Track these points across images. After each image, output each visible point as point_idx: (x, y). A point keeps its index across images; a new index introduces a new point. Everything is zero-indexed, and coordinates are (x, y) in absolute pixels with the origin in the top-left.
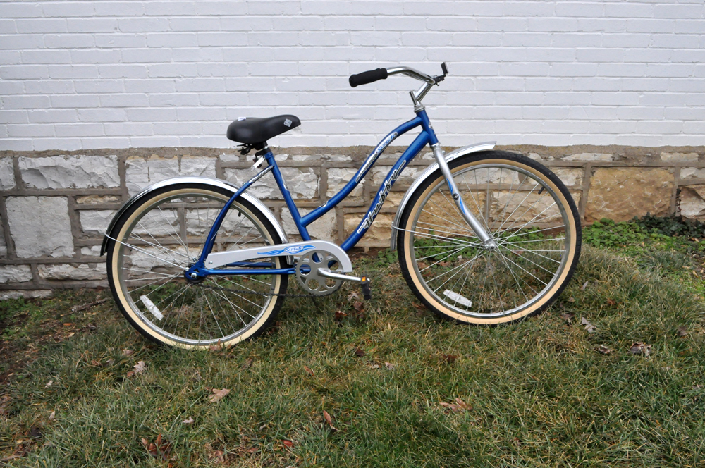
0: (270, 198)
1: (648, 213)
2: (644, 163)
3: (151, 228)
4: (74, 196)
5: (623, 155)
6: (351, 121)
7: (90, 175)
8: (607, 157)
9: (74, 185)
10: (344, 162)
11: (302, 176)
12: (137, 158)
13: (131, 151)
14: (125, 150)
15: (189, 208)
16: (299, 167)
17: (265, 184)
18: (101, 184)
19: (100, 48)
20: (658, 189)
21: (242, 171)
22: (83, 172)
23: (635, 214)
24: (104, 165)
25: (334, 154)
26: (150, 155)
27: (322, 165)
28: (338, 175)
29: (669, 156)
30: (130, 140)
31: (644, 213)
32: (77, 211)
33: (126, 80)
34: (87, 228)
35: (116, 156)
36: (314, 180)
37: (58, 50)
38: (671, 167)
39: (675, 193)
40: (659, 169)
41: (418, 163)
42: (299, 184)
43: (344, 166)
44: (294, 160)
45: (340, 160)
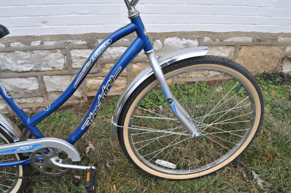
0: (34, 70)
1: (265, 71)
2: (268, 43)
5: (259, 38)
6: (84, 15)
8: (250, 40)
10: (81, 45)
11: (52, 55)
16: (49, 50)
17: (28, 62)
20: (273, 58)
21: (9, 53)
23: (258, 72)
25: (73, 39)
27: (66, 47)
28: (78, 54)
29: (283, 39)
31: (263, 71)
36: (62, 57)
38: (282, 45)
39: (281, 60)
40: (276, 46)
42: (51, 60)
43: (82, 48)
44: (45, 45)
45: (79, 44)
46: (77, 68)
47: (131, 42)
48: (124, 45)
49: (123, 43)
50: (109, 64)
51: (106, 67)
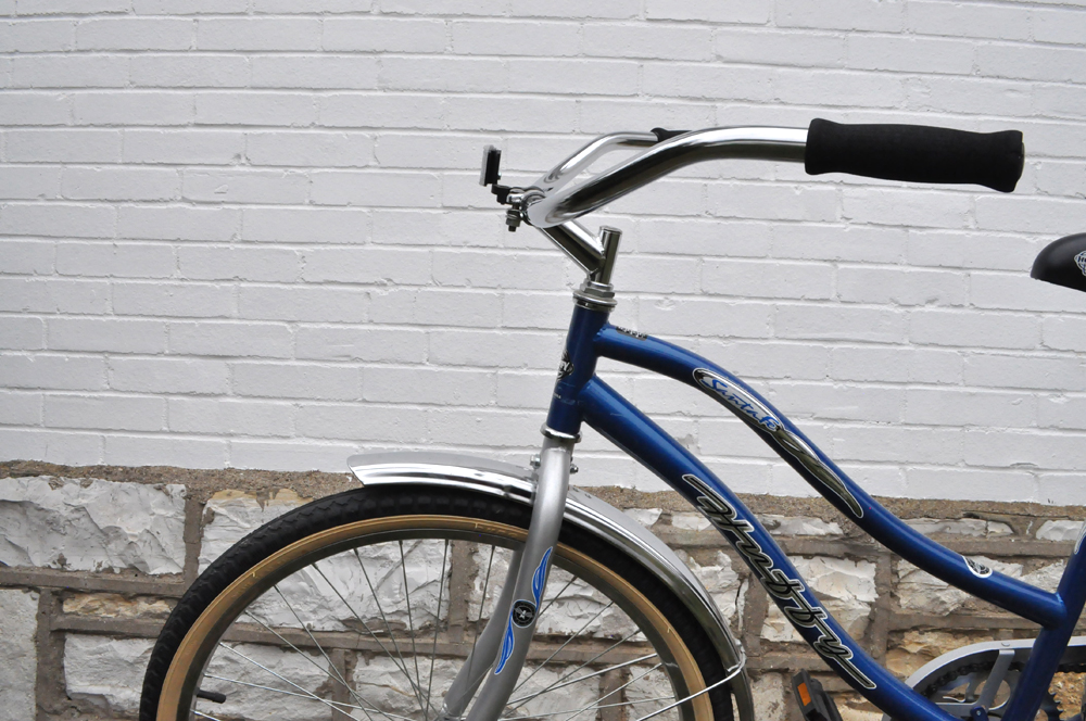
0: (600, 635)
3: (250, 700)
4: (57, 590)
7: (109, 534)
9: (62, 561)
10: (818, 539)
12: (239, 495)
13: (228, 476)
14: (210, 474)
15: (363, 652)
18: (131, 561)
19: (190, 202)
22: (90, 525)
24: (147, 509)
25: (789, 514)
26: (276, 492)
30: (230, 446)
32: (60, 635)
33: (243, 285)
34: (78, 684)
35: (183, 487)
36: (728, 588)
37: (88, 205)
41: (1026, 551)
43: (819, 551)
44: (676, 528)
45: (808, 533)
46: (783, 642)
47: (1017, 538)
48: (990, 551)
49: (987, 543)
50: (921, 633)
51: (908, 648)
